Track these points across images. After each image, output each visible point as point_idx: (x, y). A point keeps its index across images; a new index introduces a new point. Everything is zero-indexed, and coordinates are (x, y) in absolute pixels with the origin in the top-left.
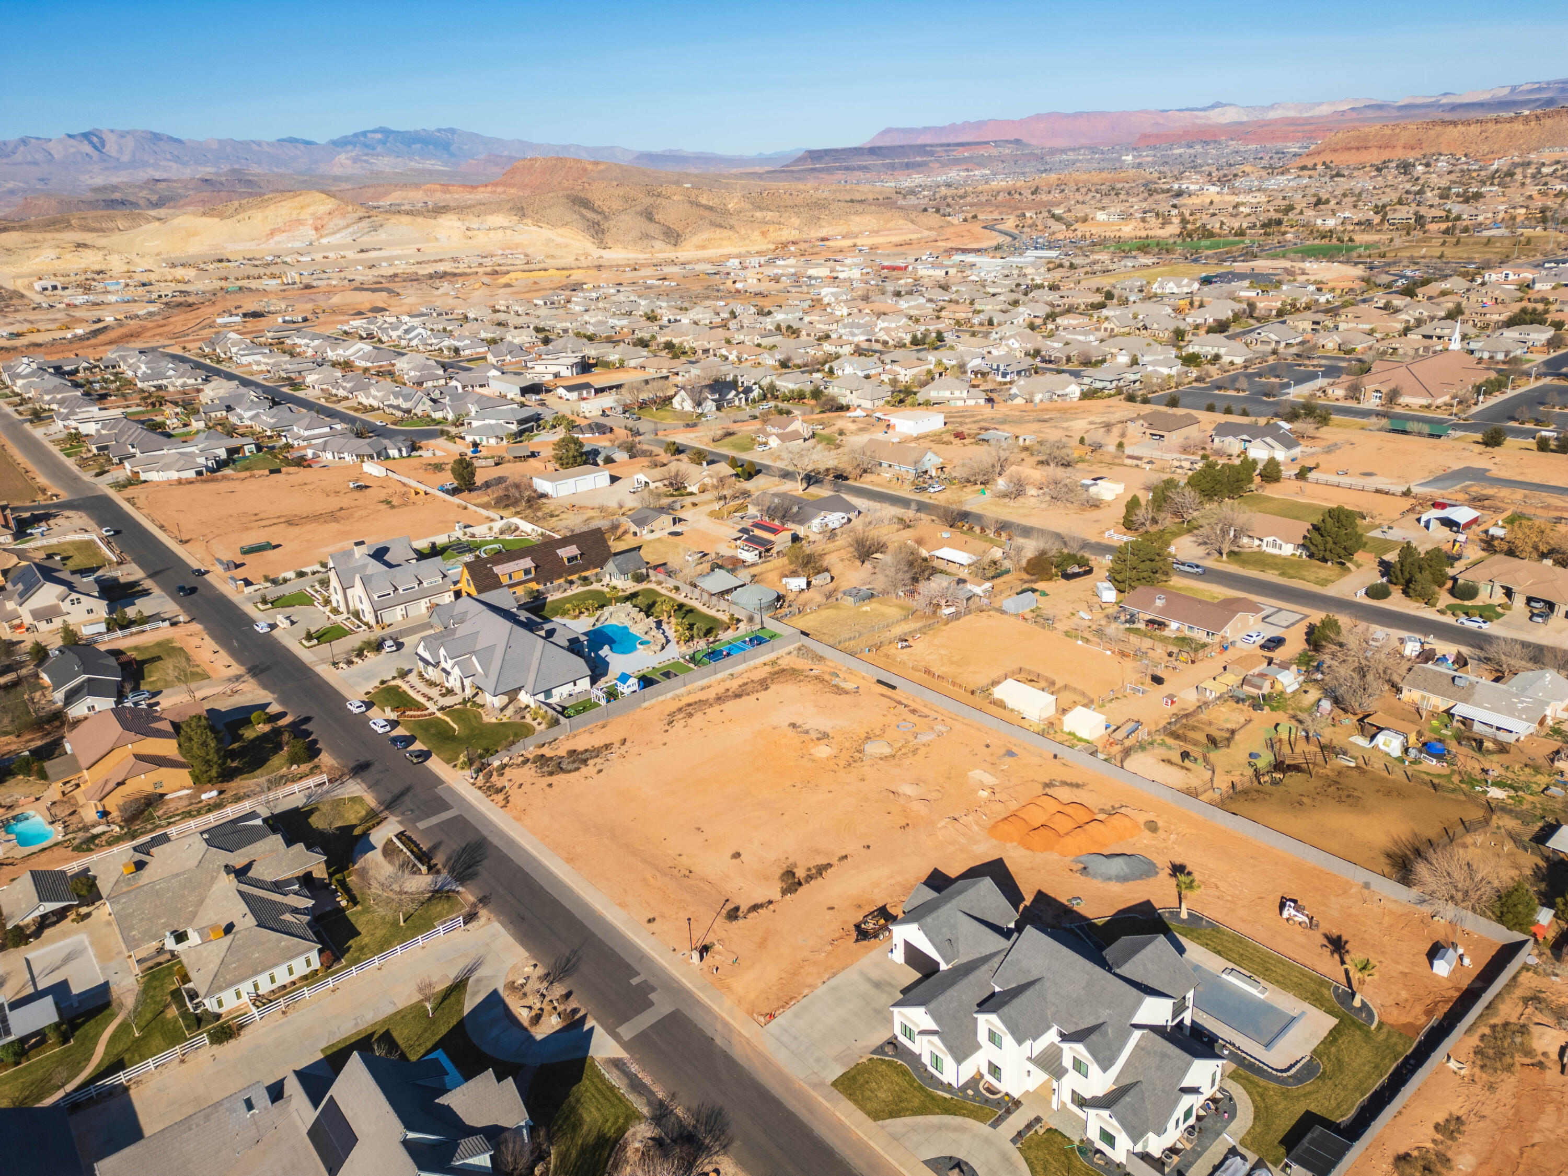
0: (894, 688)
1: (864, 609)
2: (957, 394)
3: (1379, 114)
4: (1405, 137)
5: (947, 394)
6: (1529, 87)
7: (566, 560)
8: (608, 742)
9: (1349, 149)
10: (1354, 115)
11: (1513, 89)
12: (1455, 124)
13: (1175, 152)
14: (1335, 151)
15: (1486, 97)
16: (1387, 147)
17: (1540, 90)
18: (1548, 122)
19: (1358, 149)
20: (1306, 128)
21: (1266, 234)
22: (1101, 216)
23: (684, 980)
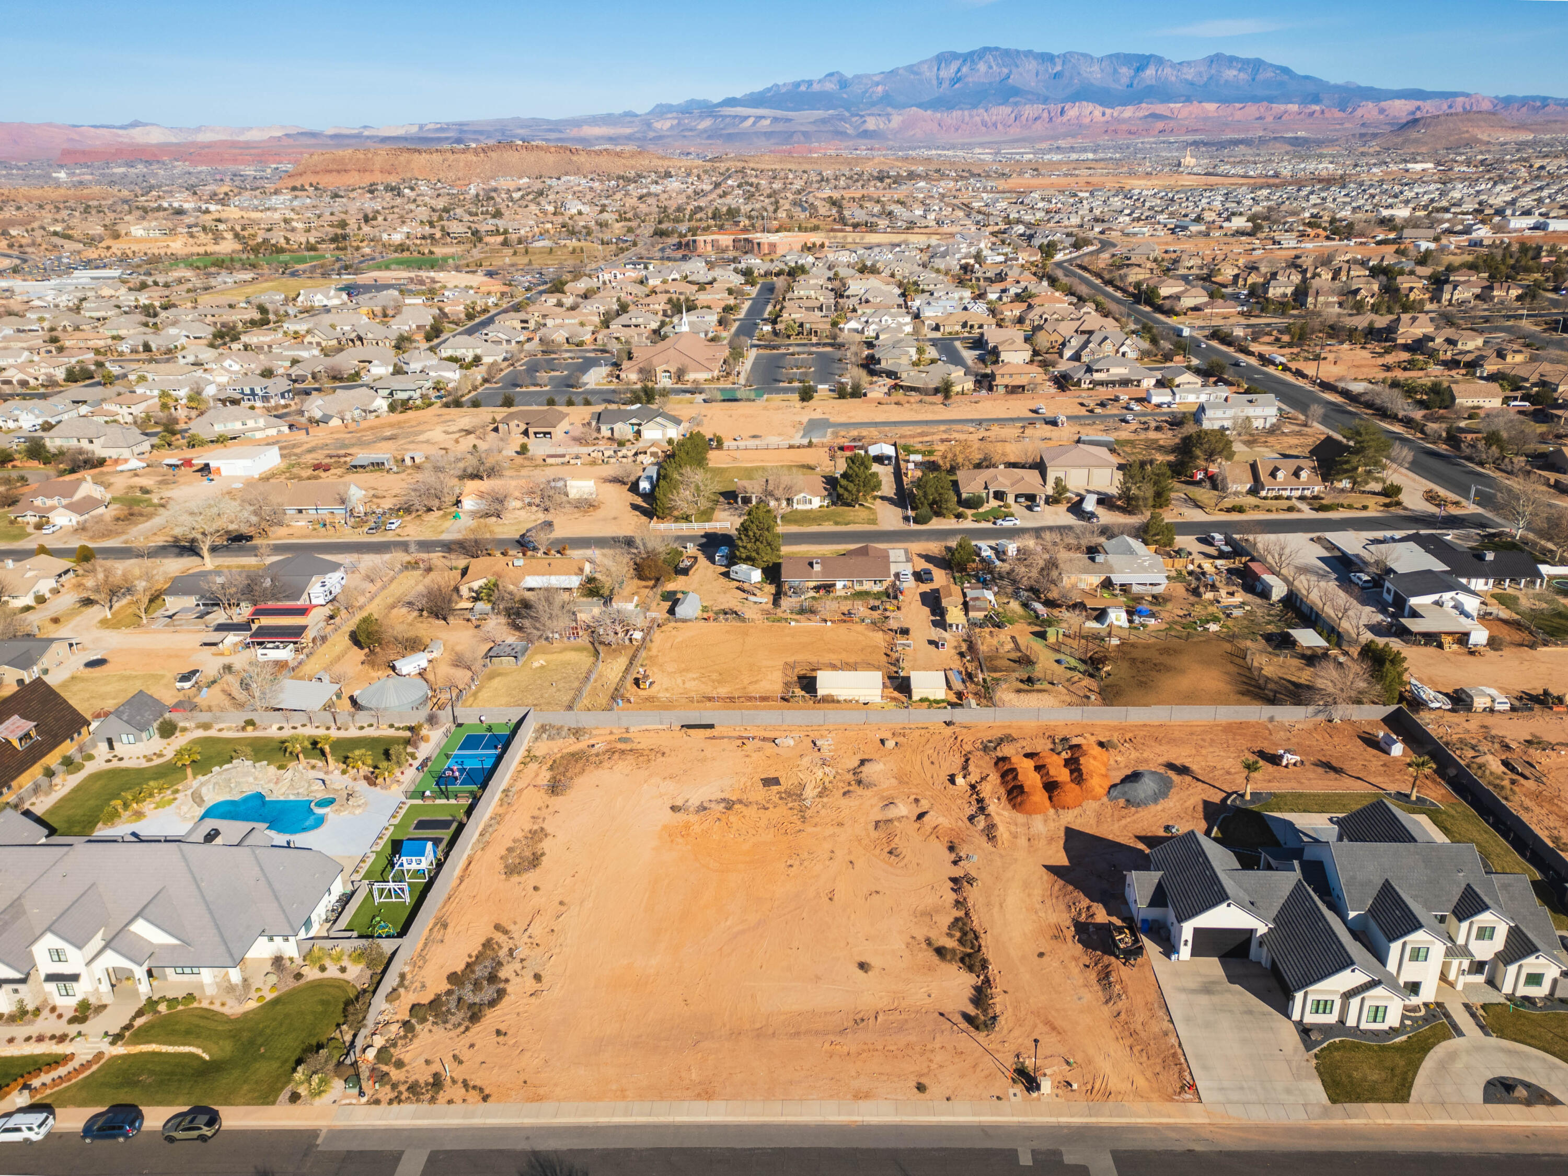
0: (711, 726)
1: (536, 664)
2: (251, 424)
3: (312, 141)
4: (378, 162)
5: (238, 426)
6: (431, 126)
7: (16, 743)
8: (483, 940)
9: (330, 171)
10: (291, 141)
11: (421, 127)
12: (419, 152)
13: (116, 170)
14: (317, 173)
15: (401, 132)
16: (365, 171)
17: (441, 130)
18: (493, 155)
19: (338, 171)
20: (253, 151)
21: (338, 248)
22: (137, 231)
23: (1064, 1120)
